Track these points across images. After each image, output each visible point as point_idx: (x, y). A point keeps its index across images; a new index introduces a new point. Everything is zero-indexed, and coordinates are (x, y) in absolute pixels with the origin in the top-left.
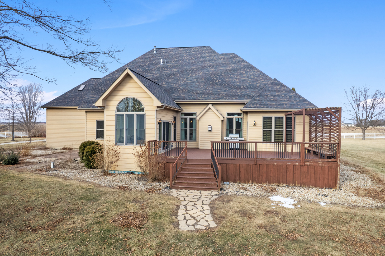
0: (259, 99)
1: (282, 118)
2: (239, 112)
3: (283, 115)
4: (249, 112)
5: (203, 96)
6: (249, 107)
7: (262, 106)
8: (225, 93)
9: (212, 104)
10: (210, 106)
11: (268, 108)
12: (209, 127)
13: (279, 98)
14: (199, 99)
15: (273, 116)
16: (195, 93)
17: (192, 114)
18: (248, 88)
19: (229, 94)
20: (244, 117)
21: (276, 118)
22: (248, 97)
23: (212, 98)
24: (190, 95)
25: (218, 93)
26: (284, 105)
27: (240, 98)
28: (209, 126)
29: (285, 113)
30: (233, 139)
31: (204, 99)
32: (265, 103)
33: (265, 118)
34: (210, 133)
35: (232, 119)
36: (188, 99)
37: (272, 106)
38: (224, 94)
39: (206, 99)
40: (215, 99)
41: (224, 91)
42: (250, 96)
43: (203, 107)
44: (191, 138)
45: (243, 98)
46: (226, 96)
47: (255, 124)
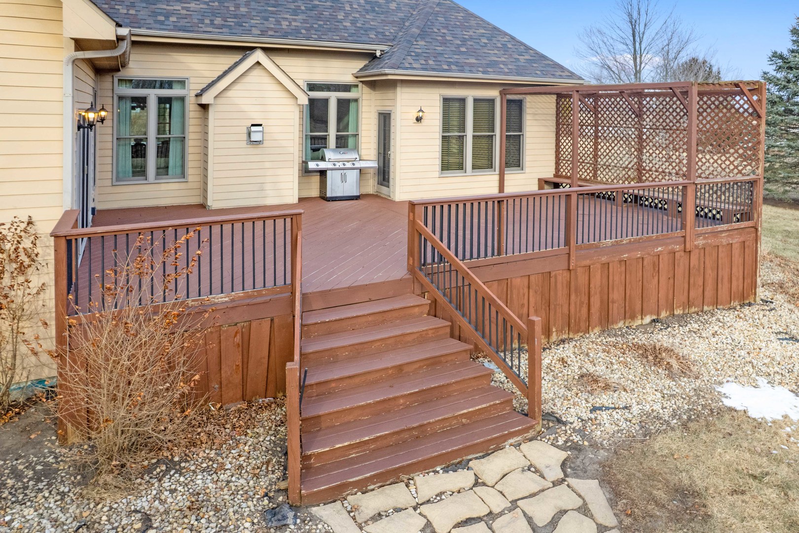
0: (423, 43)
1: (492, 101)
2: (349, 79)
3: (494, 93)
4: (402, 81)
5: (218, 21)
6: (407, 65)
7: (445, 67)
8: (299, 17)
9: (265, 50)
10: (259, 56)
11: (462, 71)
12: (253, 129)
13: (479, 47)
14: (206, 29)
15: (471, 94)
16: (179, 8)
17: (167, 84)
18: (367, 12)
19: (314, 22)
20: (365, 96)
21: (476, 100)
22: (380, 36)
23: (256, 31)
24: (161, 14)
25: (275, 16)
26: (502, 66)
27: (355, 38)
28: (253, 125)
29: (501, 89)
30: (342, 166)
31: (224, 30)
32: (446, 56)
33: (446, 100)
34: (252, 150)
35: (326, 101)
36: (158, 26)
37: (472, 68)
38: (295, 20)
39: (234, 31)
40: (270, 33)
41: (290, 10)
42: (383, 34)
43: (228, 60)
44: (163, 170)
45: (364, 38)
46: (307, 29)
47: (419, 119)
